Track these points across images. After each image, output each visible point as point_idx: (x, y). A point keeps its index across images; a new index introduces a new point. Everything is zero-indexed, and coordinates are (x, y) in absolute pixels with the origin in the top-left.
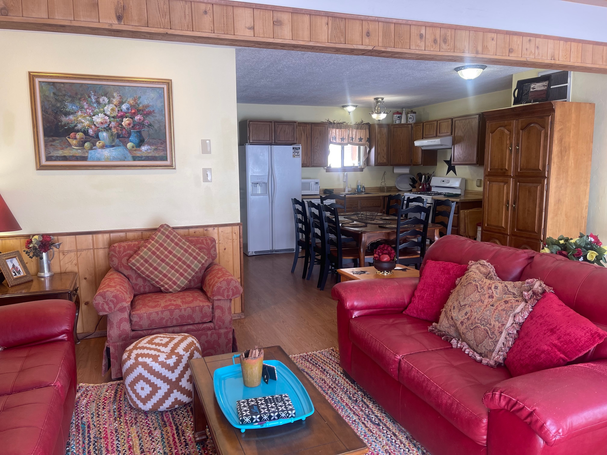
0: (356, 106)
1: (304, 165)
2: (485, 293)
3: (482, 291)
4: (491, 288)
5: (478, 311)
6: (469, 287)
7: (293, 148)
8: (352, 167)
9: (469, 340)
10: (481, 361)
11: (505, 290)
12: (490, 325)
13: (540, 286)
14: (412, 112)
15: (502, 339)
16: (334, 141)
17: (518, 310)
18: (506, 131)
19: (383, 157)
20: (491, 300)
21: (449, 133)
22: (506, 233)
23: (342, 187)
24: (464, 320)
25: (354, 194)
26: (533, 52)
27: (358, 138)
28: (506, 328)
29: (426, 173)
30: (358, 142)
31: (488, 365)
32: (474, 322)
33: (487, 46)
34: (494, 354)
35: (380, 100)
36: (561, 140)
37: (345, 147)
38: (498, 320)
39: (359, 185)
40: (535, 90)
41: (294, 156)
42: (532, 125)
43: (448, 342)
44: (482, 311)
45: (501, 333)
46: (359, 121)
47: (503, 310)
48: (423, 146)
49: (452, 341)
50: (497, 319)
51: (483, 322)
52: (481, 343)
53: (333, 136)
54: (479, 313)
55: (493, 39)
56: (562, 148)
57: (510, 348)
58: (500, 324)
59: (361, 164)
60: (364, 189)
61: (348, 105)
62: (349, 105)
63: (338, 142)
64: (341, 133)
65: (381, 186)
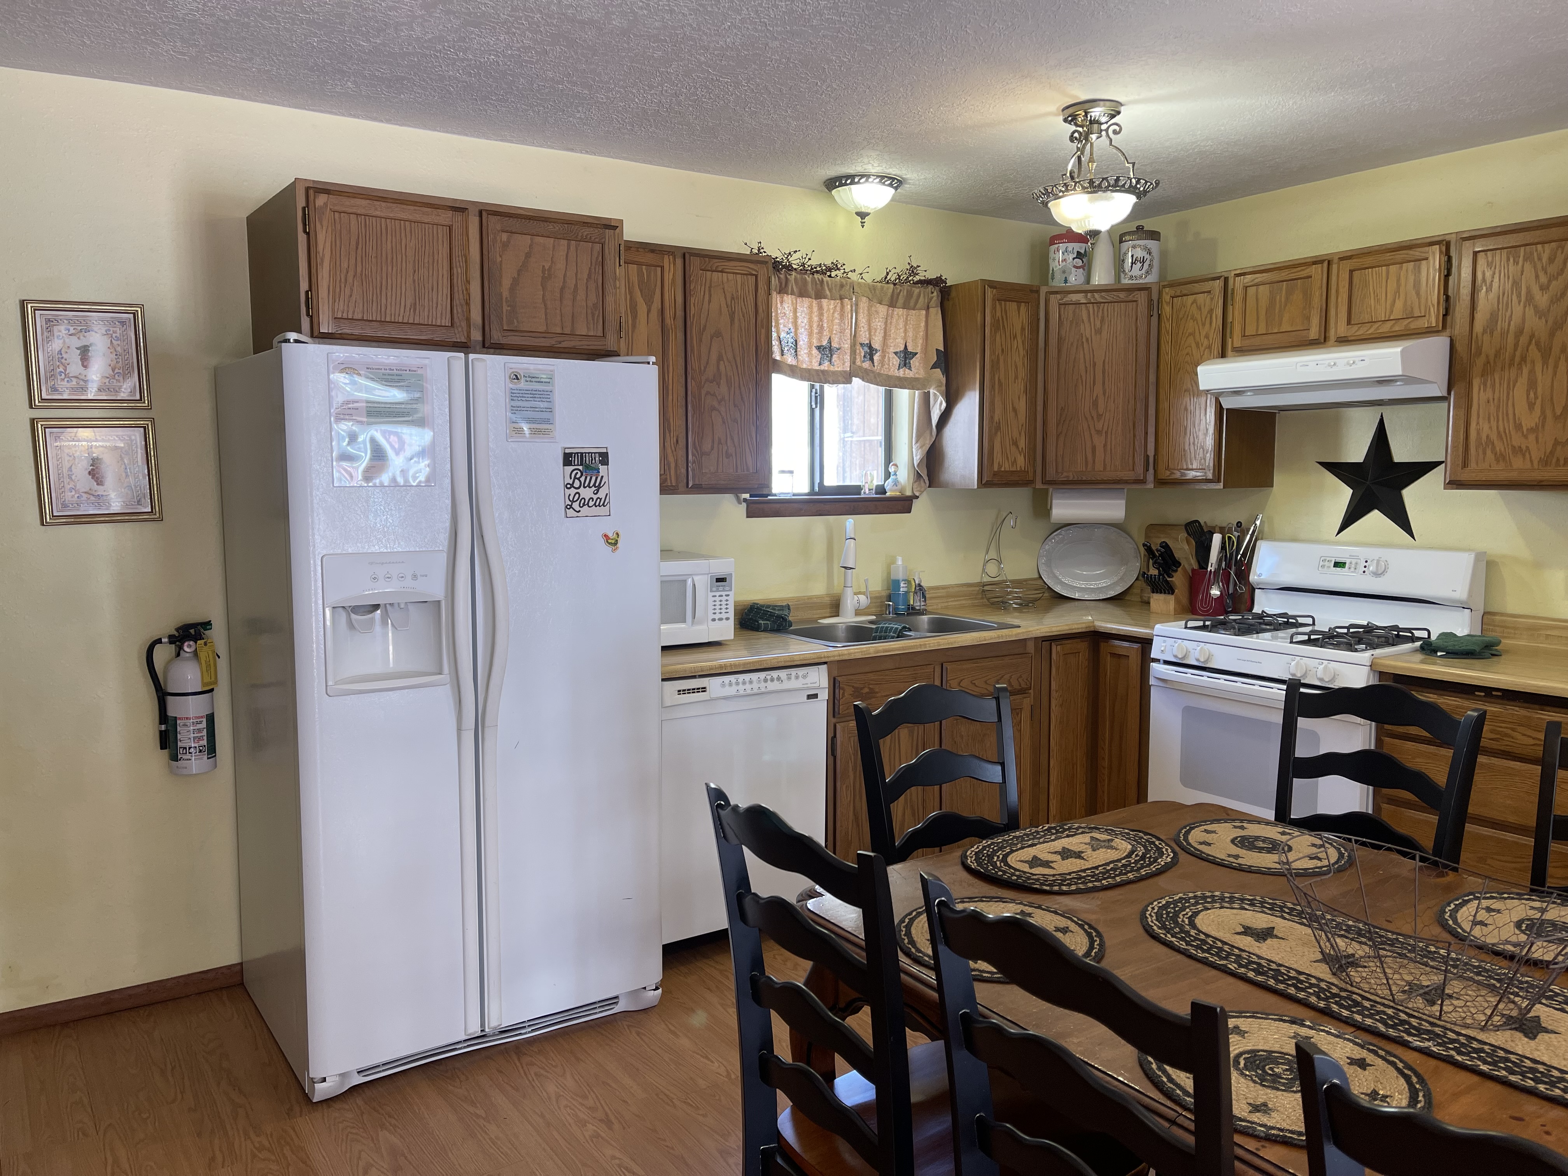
0: (898, 183)
8: (856, 489)
16: (790, 360)
21: (1433, 320)
23: (820, 588)
27: (893, 349)
29: (1228, 522)
30: (891, 371)
35: (1096, 112)
39: (900, 578)
53: (783, 335)
60: (927, 597)
61: (860, 177)
62: (865, 177)
63: (804, 366)
64: (821, 320)
65: (986, 579)
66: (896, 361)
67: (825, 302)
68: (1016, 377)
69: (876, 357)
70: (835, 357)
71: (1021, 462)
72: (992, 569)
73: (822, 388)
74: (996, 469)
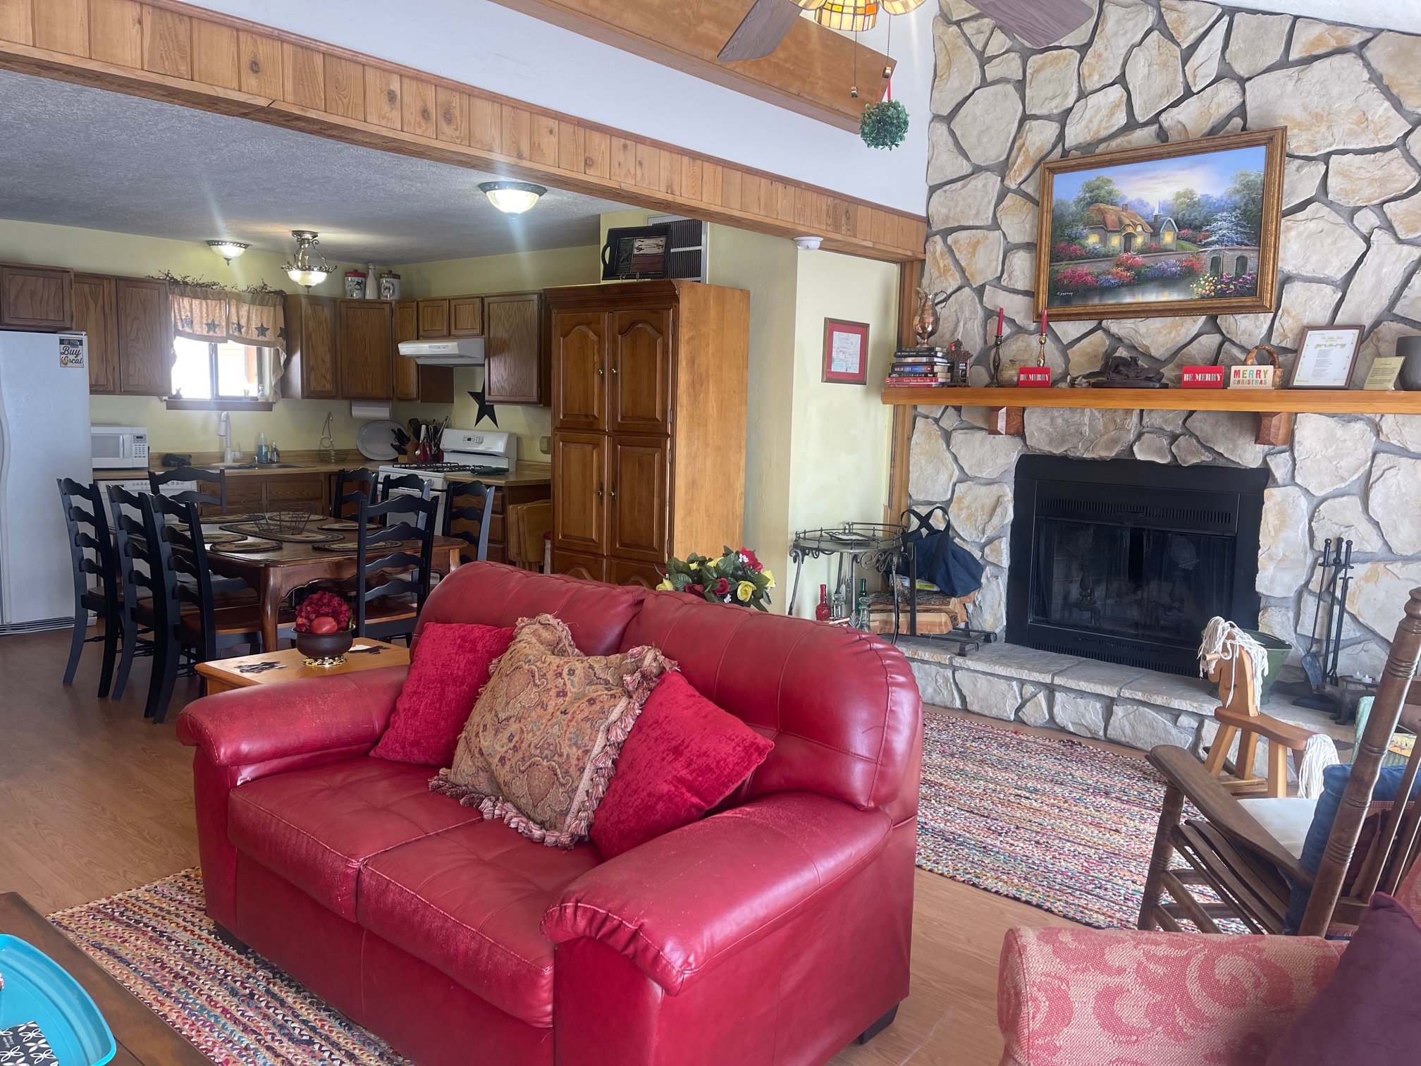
0: (246, 246)
1: (95, 389)
2: (549, 686)
3: (543, 683)
4: (561, 674)
5: (535, 728)
6: (517, 675)
7: (62, 342)
8: (240, 398)
9: (518, 797)
10: (543, 839)
11: (589, 676)
12: (561, 755)
13: (655, 659)
14: (391, 274)
15: (584, 784)
16: (188, 330)
17: (615, 715)
18: (591, 334)
19: (324, 377)
20: (561, 700)
21: (478, 331)
22: (600, 552)
23: (214, 448)
24: (506, 752)
25: (249, 468)
26: (633, 172)
27: (254, 326)
28: (591, 757)
29: (430, 419)
30: (255, 337)
31: (557, 846)
32: (527, 754)
33: (539, 144)
34: (568, 819)
35: (308, 236)
36: (692, 361)
37: (220, 346)
38: (576, 744)
39: (263, 443)
40: (641, 252)
41: (64, 363)
42: (640, 325)
43: (473, 808)
44: (543, 726)
45: (582, 770)
46: (256, 284)
47: (586, 719)
48: (418, 357)
49: (482, 805)
50: (573, 742)
51: (546, 752)
52: (542, 799)
53: (183, 317)
54: (538, 733)
55: (551, 132)
56: (696, 377)
57: (601, 800)
58: (581, 751)
59: (267, 391)
60: (278, 454)
61: (222, 242)
62: (226, 242)
63: (198, 333)
64: (207, 310)
65: (322, 448)
66: (256, 332)
67: (209, 301)
68: (323, 344)
69: (243, 330)
70: (217, 329)
71: (328, 387)
72: (326, 443)
73: (216, 346)
74: (312, 389)
